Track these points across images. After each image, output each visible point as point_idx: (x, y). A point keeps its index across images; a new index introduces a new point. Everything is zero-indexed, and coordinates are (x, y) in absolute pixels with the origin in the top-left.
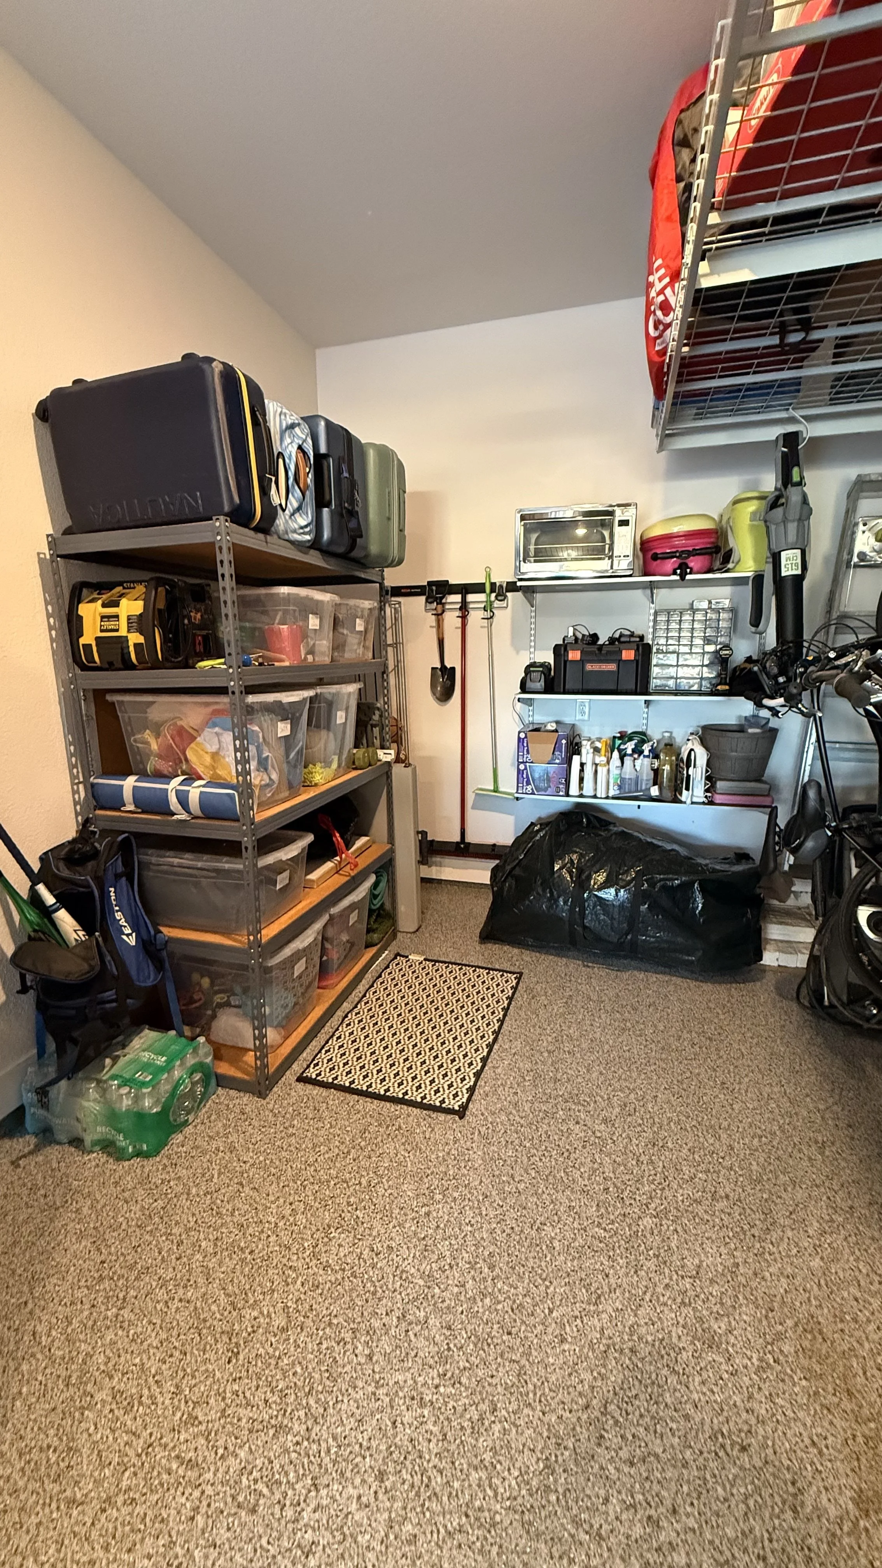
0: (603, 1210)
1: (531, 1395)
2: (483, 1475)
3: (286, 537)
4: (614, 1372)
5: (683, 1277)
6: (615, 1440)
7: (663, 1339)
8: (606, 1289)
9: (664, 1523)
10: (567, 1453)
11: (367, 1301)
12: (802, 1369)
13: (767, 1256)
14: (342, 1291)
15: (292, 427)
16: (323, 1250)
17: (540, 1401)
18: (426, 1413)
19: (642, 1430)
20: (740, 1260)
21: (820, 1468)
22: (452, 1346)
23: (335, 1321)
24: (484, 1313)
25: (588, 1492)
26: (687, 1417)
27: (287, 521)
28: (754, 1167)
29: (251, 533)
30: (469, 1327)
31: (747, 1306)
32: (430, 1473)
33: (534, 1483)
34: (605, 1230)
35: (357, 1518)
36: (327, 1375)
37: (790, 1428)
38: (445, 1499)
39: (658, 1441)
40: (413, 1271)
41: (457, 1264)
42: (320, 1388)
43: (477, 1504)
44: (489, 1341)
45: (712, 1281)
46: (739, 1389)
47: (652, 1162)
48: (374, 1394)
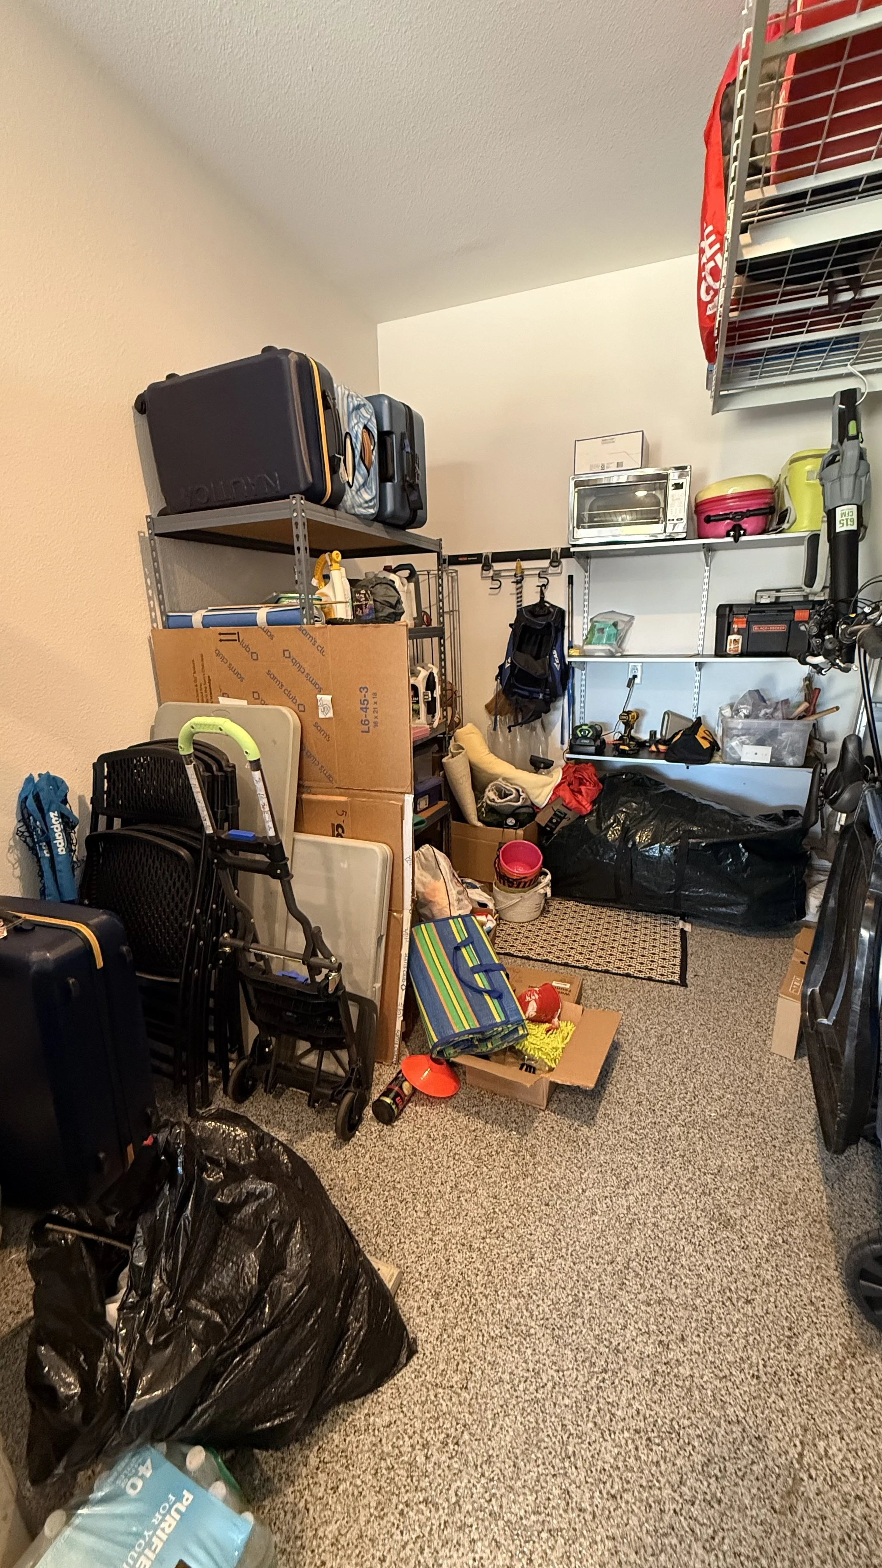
0: (635, 1118)
1: (564, 1250)
2: (521, 1301)
3: (353, 512)
4: (638, 1239)
5: (705, 1174)
6: (635, 1287)
7: (683, 1218)
8: (634, 1177)
9: (673, 1346)
10: (593, 1293)
11: (425, 1173)
12: (808, 1250)
13: (785, 1162)
14: (404, 1165)
15: (358, 408)
16: (388, 1134)
17: (572, 1255)
18: (474, 1256)
19: (659, 1281)
20: (759, 1164)
21: (815, 1320)
22: (497, 1210)
23: (398, 1186)
24: (525, 1189)
25: (609, 1320)
26: (699, 1276)
27: (353, 496)
28: (781, 1091)
29: (323, 509)
30: (512, 1198)
31: (762, 1199)
32: (477, 1297)
33: (564, 1310)
34: (636, 1133)
35: (417, 1321)
36: (392, 1223)
37: (791, 1290)
38: (489, 1315)
39: (673, 1291)
40: (464, 1153)
41: (503, 1152)
42: (386, 1232)
43: (516, 1320)
44: (529, 1209)
45: (731, 1178)
46: (748, 1259)
47: (684, 1084)
48: (431, 1239)
